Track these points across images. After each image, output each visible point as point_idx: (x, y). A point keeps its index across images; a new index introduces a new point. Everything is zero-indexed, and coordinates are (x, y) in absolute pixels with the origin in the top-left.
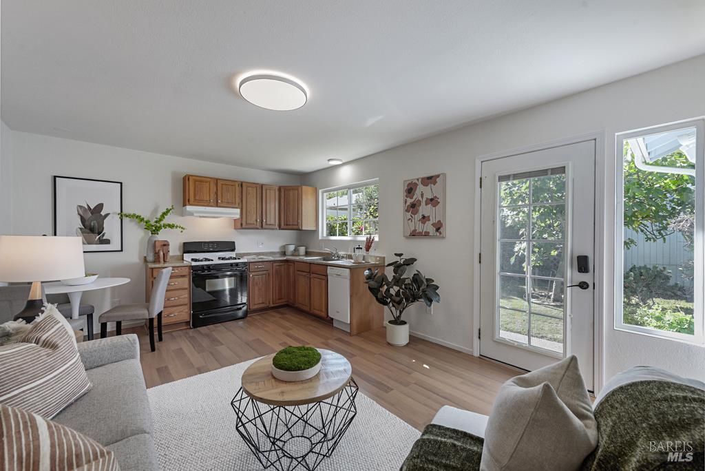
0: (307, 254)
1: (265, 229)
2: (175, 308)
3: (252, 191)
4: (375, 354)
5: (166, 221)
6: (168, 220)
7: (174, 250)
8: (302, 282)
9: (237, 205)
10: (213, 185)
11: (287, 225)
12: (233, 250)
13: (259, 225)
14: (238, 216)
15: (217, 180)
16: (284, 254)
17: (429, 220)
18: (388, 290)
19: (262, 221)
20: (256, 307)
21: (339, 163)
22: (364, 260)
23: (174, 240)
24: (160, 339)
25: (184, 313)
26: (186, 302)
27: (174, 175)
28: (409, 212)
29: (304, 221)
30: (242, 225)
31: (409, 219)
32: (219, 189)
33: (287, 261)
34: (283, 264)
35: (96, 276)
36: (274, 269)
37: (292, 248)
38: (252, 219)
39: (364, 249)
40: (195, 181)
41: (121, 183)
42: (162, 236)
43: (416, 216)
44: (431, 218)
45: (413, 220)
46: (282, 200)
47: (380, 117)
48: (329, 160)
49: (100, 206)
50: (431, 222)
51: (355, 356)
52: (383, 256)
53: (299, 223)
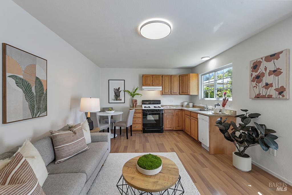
0: (194, 106)
1: (173, 95)
2: (137, 125)
3: (167, 79)
4: (221, 171)
5: (136, 93)
6: (137, 92)
7: (139, 103)
8: (187, 120)
9: (160, 85)
10: (151, 78)
11: (183, 93)
12: (160, 104)
13: (170, 93)
14: (161, 90)
15: (153, 75)
16: (182, 106)
17: (272, 86)
18: (234, 133)
19: (171, 91)
20: (167, 129)
21: (209, 58)
22: (220, 112)
23: (139, 99)
24: (131, 135)
25: (140, 127)
26: (141, 123)
27: (139, 75)
28: (254, 82)
29: (191, 91)
30: (162, 93)
31: (254, 87)
32: (154, 79)
33: (182, 110)
34: (180, 111)
35: (114, 111)
36: (176, 113)
37: (186, 103)
38: (167, 90)
39: (221, 105)
40: (145, 77)
41: (124, 80)
42: (135, 98)
43: (260, 84)
44: (274, 85)
45: (258, 87)
46: (181, 81)
47: (222, 24)
48: (202, 58)
49: (119, 88)
50: (274, 88)
51: (207, 167)
52: (236, 110)
53: (188, 91)
